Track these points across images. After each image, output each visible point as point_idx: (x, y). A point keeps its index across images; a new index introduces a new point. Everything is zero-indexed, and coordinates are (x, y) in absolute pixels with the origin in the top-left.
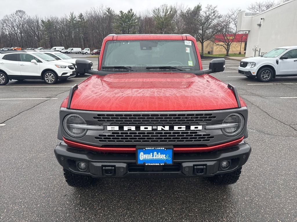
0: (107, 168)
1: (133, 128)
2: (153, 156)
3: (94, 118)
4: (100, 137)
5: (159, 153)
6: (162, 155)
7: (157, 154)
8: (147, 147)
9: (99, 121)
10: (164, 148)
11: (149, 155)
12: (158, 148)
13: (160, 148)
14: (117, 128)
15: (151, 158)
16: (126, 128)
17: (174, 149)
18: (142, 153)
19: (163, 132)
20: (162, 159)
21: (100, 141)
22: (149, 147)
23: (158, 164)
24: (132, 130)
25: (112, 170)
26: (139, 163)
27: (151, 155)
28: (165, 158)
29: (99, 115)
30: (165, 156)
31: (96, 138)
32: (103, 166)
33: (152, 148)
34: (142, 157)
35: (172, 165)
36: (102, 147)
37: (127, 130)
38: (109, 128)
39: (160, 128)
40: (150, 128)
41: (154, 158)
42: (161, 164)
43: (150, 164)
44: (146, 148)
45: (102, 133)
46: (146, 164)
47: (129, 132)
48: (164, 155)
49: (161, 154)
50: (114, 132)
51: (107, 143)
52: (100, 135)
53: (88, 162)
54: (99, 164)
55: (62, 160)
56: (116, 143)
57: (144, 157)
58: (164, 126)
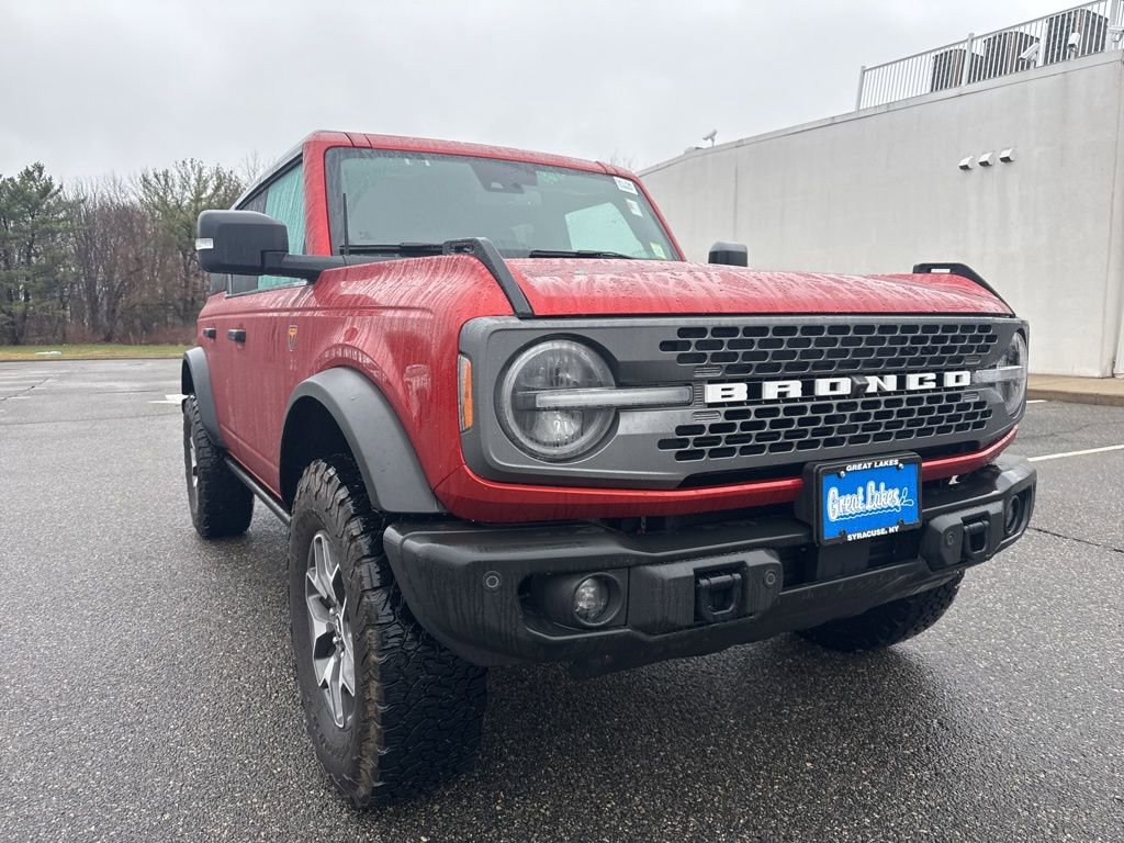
0: (714, 580)
1: (795, 389)
2: (865, 501)
3: (665, 346)
4: (682, 441)
5: (882, 485)
6: (891, 491)
7: (877, 488)
8: (852, 463)
9: (681, 359)
10: (896, 462)
11: (854, 496)
12: (881, 464)
13: (886, 463)
14: (740, 392)
15: (861, 507)
16: (770, 390)
17: (924, 465)
18: (833, 492)
19: (883, 399)
20: (889, 508)
21: (680, 456)
22: (857, 463)
23: (882, 532)
24: (791, 396)
25: (732, 584)
26: (829, 534)
27: (861, 498)
28: (898, 503)
29: (683, 332)
30: (900, 496)
31: (664, 444)
32: (701, 573)
33: (865, 466)
34: (836, 506)
35: (918, 527)
36: (691, 483)
37: (776, 397)
38: (713, 393)
39: (873, 383)
40: (845, 386)
41: (869, 507)
42: (891, 530)
43: (859, 536)
44: (849, 468)
45: (684, 417)
46: (850, 538)
47: (781, 406)
48: (897, 491)
49: (886, 489)
50: (734, 411)
51: (705, 464)
52: (681, 430)
53: (629, 567)
54: (684, 569)
55: (492, 591)
56: (737, 461)
57: (838, 506)
58: (881, 375)
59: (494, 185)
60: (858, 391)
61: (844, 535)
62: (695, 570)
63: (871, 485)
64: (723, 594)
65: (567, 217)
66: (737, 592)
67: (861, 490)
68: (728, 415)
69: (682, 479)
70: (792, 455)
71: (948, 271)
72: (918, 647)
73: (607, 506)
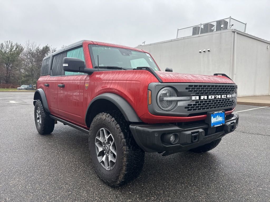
0: (194, 134)
1: (206, 97)
2: (217, 119)
3: (187, 89)
4: (188, 107)
7: (219, 117)
9: (189, 91)
10: (222, 112)
13: (220, 112)
14: (198, 98)
15: (216, 121)
16: (202, 98)
17: (226, 112)
19: (219, 100)
20: (220, 121)
21: (188, 110)
23: (219, 125)
24: (205, 99)
25: (197, 135)
26: (212, 126)
27: (216, 119)
28: (222, 120)
29: (190, 86)
31: (186, 108)
32: (192, 133)
33: (217, 112)
35: (224, 124)
36: (190, 115)
38: (193, 98)
39: (217, 97)
40: (213, 97)
41: (217, 120)
42: (221, 125)
43: (216, 126)
44: (215, 113)
45: (188, 102)
47: (204, 101)
48: (221, 117)
51: (192, 112)
52: (189, 105)
53: (180, 132)
54: (189, 132)
55: (156, 137)
56: (197, 111)
57: (213, 120)
58: (218, 95)
59: (124, 54)
60: (215, 98)
61: (214, 126)
62: (191, 132)
63: (218, 116)
64: (195, 137)
65: (131, 61)
66: (198, 137)
67: (216, 117)
68: (196, 102)
69: (188, 115)
70: (205, 110)
71: (221, 75)
72: (213, 151)
73: (175, 120)
